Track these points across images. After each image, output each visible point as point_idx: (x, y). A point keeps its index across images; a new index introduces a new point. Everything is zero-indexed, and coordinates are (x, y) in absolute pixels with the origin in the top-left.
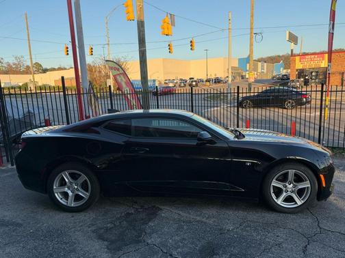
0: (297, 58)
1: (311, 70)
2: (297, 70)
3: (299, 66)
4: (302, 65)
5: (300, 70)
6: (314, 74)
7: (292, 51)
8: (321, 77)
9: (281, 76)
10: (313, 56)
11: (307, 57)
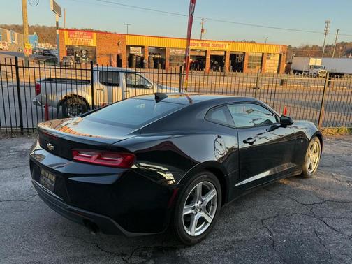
0: (66, 33)
1: (81, 48)
2: (67, 46)
3: (69, 42)
4: (71, 41)
5: (70, 46)
6: (83, 52)
7: (57, 23)
8: (91, 56)
9: (42, 51)
10: (81, 33)
11: (76, 33)
